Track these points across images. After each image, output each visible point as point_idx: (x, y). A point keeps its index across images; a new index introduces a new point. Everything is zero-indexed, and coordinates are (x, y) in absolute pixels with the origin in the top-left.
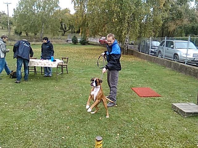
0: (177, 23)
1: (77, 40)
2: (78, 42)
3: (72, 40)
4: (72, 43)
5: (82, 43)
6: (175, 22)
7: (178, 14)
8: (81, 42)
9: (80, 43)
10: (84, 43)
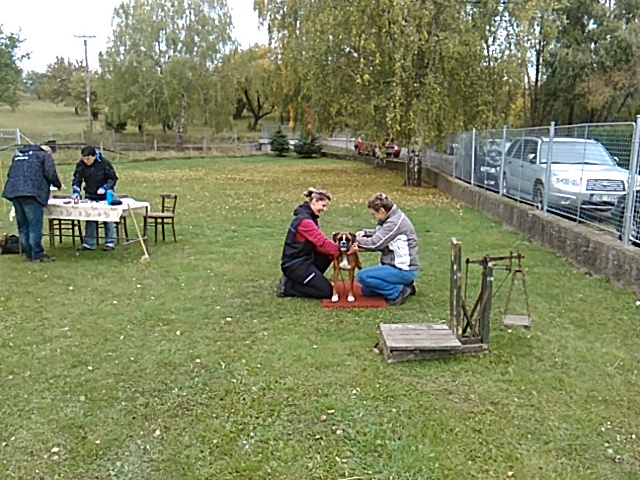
0: (617, 79)
1: (288, 143)
2: (288, 149)
3: (272, 144)
4: (269, 151)
5: (300, 153)
6: (608, 77)
7: (619, 51)
8: (298, 149)
9: (295, 154)
10: (307, 152)
